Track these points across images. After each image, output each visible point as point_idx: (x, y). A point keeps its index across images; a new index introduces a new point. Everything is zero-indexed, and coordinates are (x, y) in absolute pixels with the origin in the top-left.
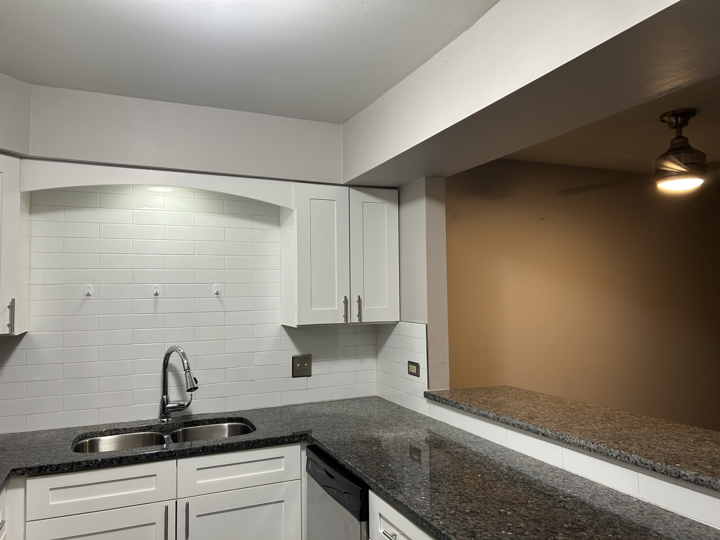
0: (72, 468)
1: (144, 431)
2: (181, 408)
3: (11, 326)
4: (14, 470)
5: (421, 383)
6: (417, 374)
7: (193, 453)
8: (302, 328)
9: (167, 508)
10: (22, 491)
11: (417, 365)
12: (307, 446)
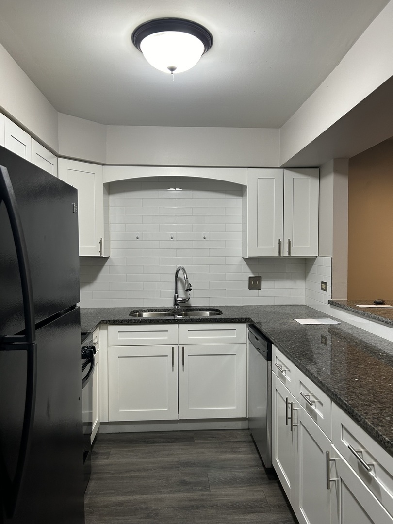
0: (128, 322)
1: (165, 312)
2: (184, 301)
3: (101, 252)
4: (103, 321)
5: (327, 295)
6: (326, 290)
7: (186, 321)
8: (251, 258)
9: (173, 348)
10: (106, 331)
11: (326, 284)
12: (249, 325)
